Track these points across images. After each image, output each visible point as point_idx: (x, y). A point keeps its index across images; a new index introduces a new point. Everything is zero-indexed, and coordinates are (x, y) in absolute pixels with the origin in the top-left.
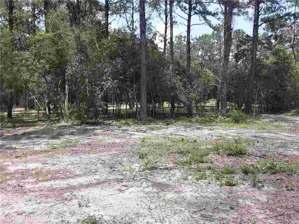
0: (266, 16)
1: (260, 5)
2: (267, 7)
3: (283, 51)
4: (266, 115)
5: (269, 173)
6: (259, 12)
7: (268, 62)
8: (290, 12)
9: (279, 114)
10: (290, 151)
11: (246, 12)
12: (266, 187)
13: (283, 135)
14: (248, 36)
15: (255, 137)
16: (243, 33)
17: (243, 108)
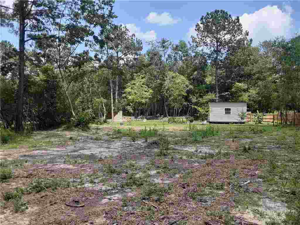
0: (32, 33)
1: (26, 21)
2: (33, 25)
3: (52, 70)
4: (38, 132)
5: (34, 192)
6: (24, 27)
7: (38, 79)
8: (55, 34)
9: (50, 130)
10: (57, 165)
11: (11, 24)
12: (30, 209)
13: (53, 151)
14: (14, 50)
15: (25, 156)
16: (11, 46)
17: (13, 126)
